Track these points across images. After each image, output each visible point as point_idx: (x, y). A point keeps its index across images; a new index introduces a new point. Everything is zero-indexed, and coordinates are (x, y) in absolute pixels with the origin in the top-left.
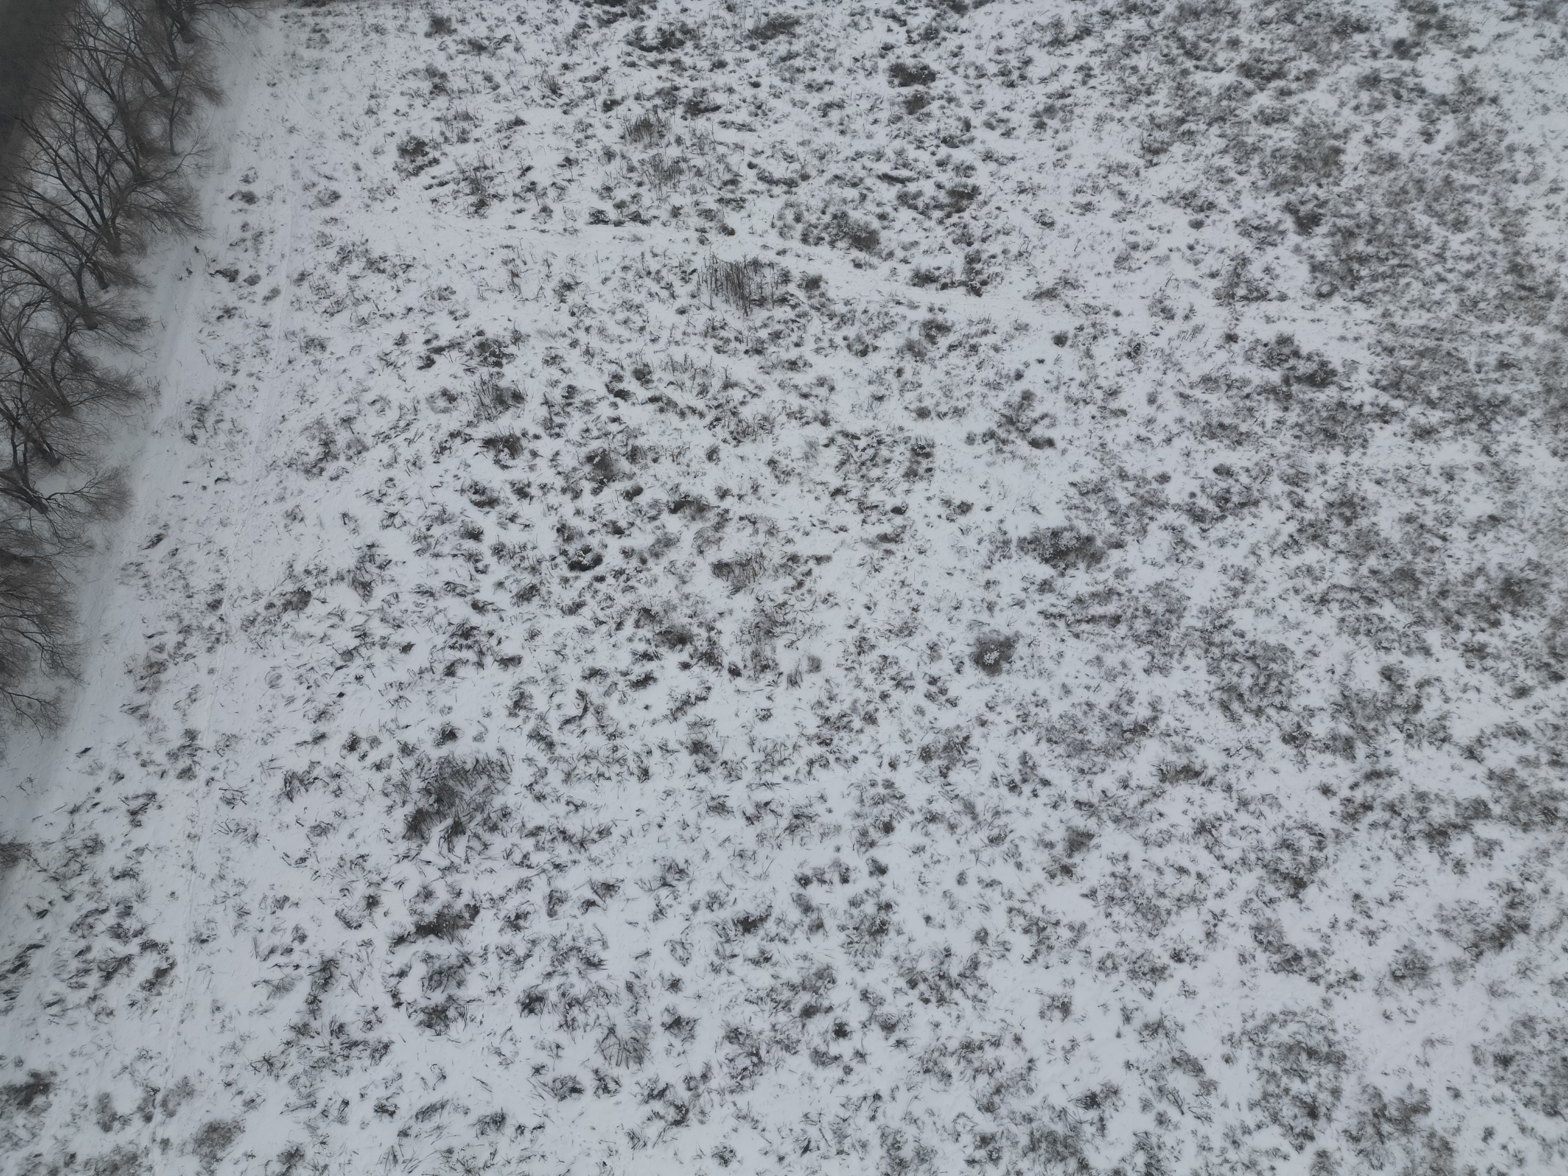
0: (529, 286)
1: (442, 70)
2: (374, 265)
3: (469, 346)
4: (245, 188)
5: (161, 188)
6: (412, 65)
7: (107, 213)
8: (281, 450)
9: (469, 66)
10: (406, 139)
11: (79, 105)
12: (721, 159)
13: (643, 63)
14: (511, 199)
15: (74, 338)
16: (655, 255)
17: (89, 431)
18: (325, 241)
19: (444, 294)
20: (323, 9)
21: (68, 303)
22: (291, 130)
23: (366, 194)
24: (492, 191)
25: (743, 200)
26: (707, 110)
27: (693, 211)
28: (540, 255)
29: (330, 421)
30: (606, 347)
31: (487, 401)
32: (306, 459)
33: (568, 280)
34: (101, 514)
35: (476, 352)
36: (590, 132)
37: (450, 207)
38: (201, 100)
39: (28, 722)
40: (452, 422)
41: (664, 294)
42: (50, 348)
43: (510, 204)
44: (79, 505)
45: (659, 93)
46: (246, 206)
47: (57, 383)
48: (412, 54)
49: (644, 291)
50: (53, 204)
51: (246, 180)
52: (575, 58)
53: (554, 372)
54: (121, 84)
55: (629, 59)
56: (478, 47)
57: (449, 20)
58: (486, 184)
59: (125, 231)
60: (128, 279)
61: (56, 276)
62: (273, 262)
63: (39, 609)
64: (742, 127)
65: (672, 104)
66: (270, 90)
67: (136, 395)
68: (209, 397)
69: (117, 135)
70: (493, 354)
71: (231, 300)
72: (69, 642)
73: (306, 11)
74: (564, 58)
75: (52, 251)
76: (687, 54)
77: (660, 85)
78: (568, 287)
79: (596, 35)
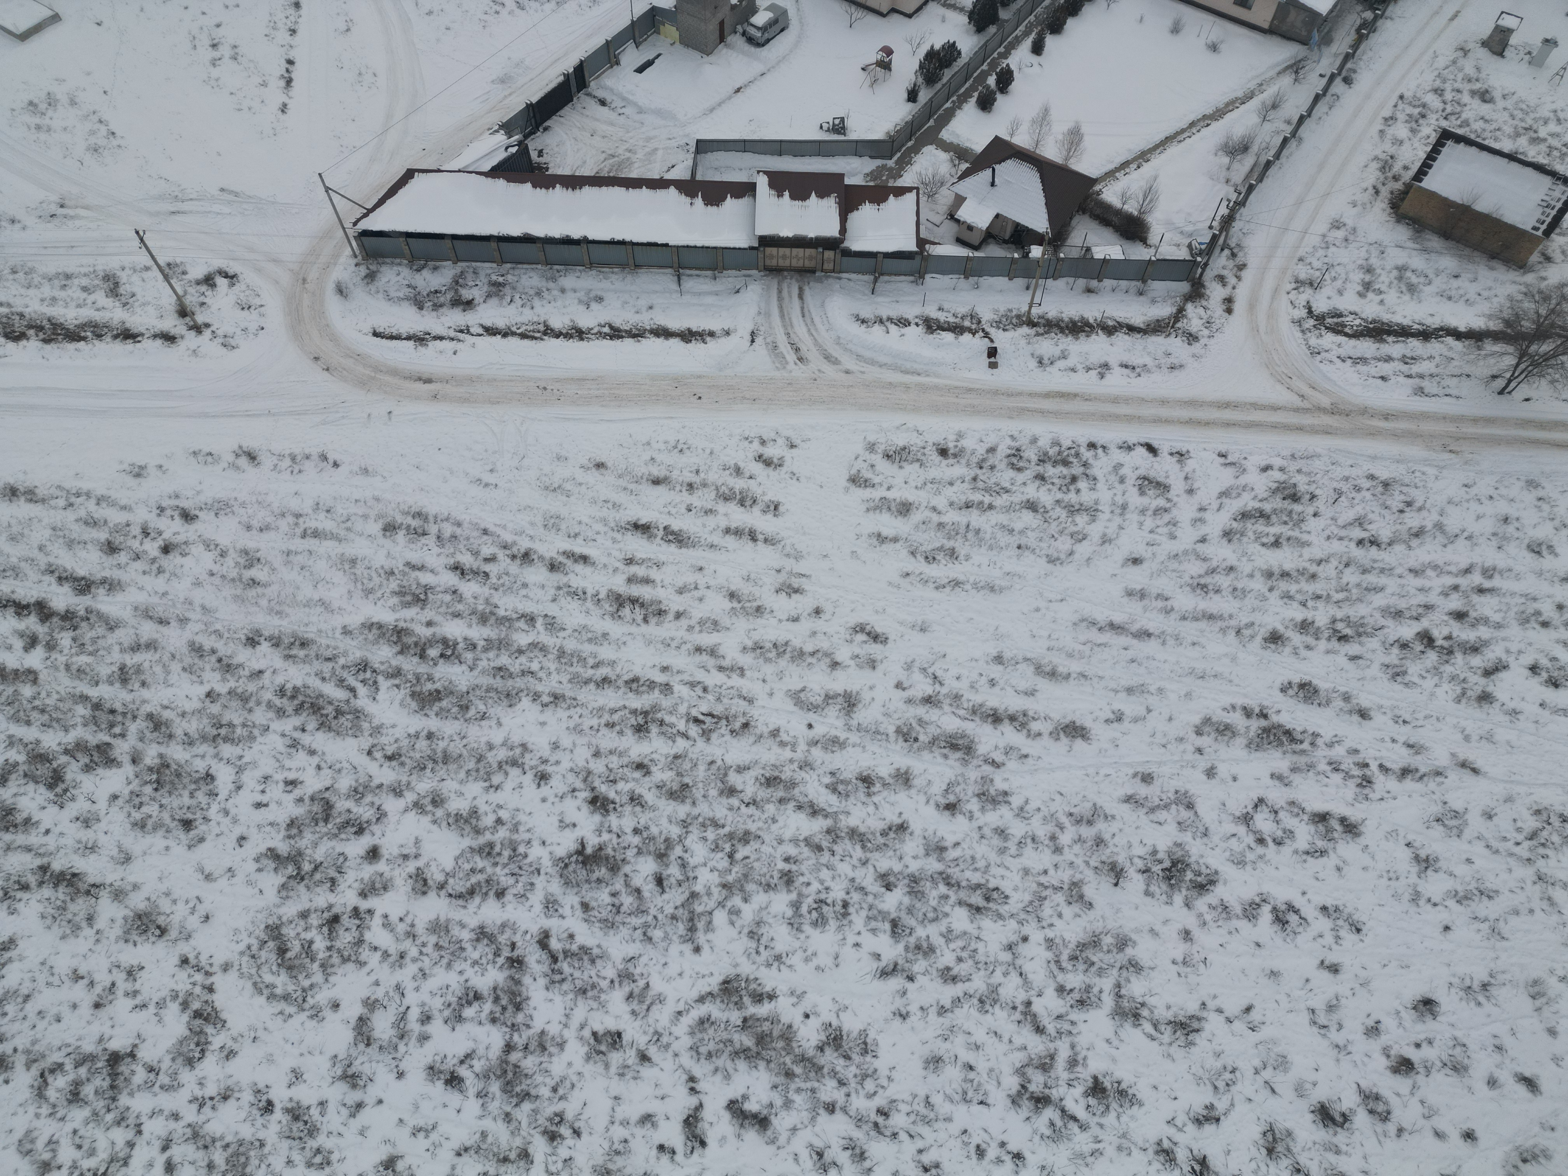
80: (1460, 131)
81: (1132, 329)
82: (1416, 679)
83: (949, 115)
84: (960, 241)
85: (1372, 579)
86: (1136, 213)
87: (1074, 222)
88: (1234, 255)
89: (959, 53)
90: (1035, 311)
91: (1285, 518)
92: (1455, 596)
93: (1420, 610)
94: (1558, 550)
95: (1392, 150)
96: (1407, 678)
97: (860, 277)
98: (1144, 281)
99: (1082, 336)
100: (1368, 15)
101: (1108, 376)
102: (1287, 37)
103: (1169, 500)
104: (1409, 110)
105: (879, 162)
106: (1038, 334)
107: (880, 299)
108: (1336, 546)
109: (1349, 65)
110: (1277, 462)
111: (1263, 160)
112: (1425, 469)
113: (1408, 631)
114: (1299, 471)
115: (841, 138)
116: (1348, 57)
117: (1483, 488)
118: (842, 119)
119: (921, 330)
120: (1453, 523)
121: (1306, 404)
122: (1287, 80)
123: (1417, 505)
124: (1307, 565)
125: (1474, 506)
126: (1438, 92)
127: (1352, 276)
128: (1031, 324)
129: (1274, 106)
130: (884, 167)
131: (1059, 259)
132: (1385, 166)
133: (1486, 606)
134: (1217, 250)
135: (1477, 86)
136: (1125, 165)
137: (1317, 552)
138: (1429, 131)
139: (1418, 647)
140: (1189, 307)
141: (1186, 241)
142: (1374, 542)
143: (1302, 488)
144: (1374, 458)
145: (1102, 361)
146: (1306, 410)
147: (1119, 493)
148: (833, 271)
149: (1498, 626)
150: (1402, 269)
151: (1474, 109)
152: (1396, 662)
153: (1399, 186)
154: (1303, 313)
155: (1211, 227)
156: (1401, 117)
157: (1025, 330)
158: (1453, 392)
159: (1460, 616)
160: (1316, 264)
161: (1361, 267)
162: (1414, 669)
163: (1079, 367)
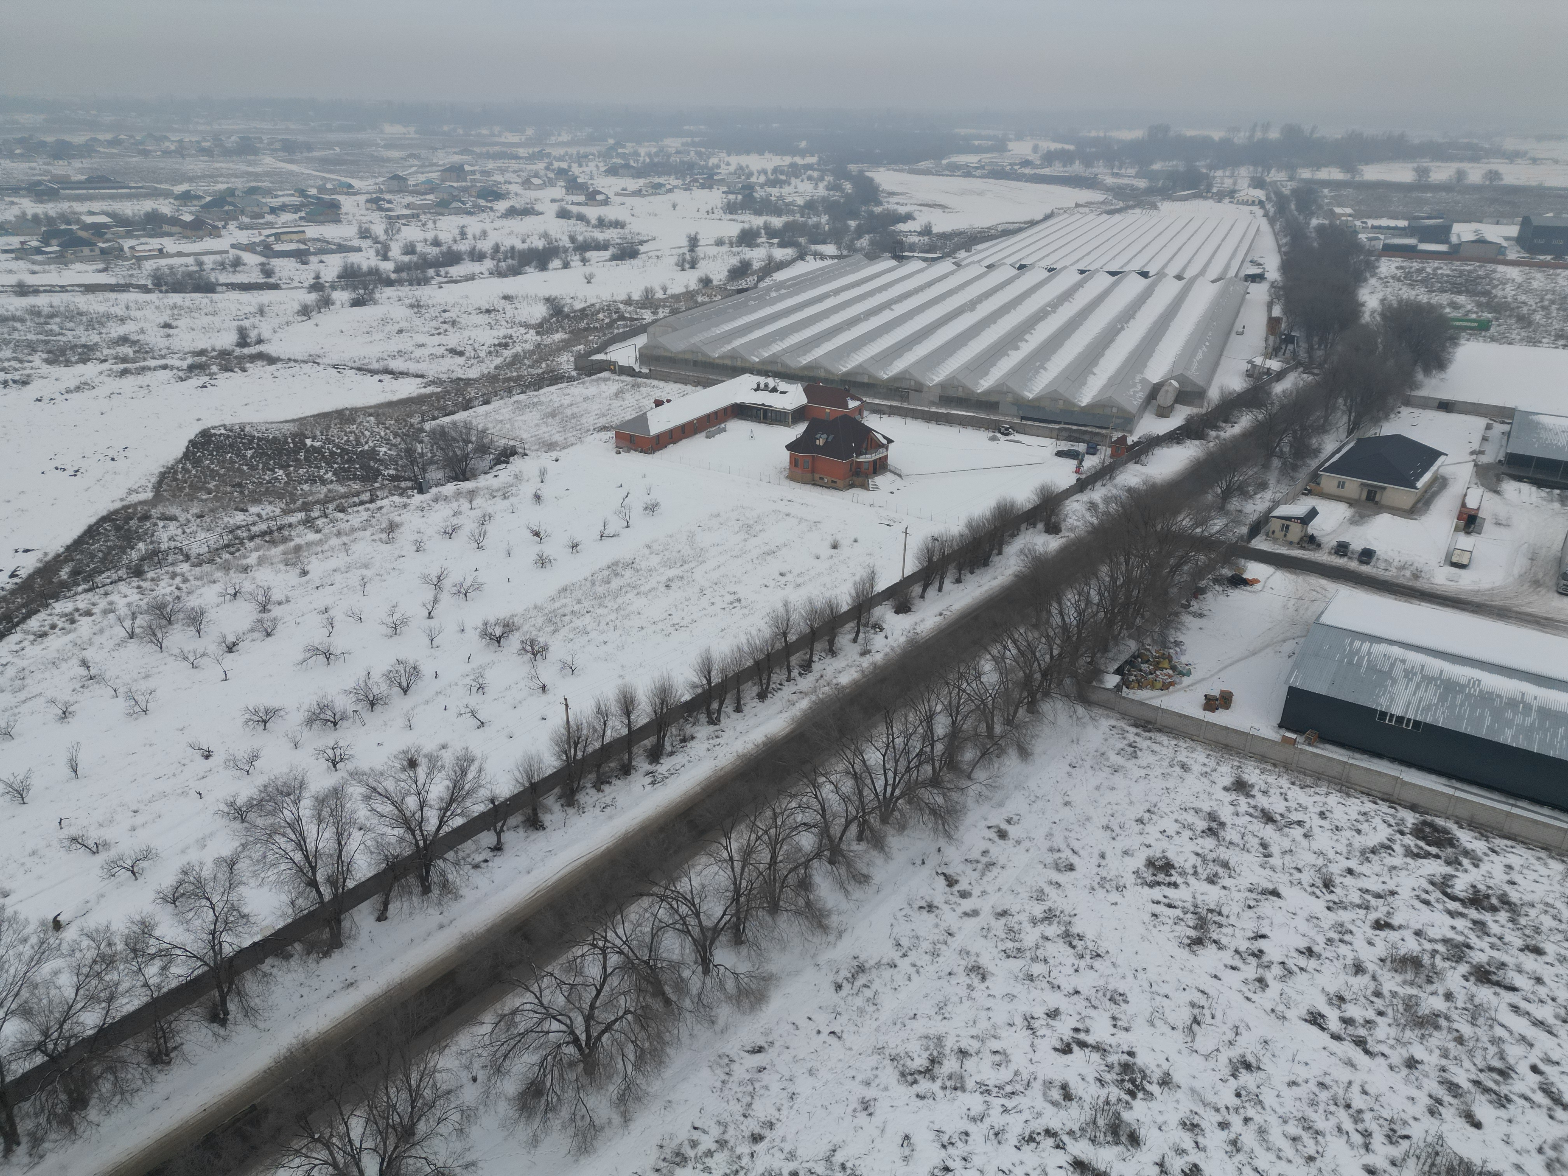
0: (1206, 1040)
1: (1223, 819)
2: (1070, 939)
3: (1113, 1058)
4: (1004, 826)
5: (944, 795)
6: (1198, 804)
7: (897, 792)
8: (895, 1042)
9: (1250, 828)
10: (1159, 855)
11: (929, 719)
12: (1496, 1041)
13: (1440, 906)
14: (1230, 952)
15: (815, 863)
16: (1365, 1092)
17: (776, 934)
18: (1040, 896)
19: (1117, 998)
20: (1147, 734)
21: (829, 837)
22: (1067, 804)
23: (1098, 879)
24: (1215, 936)
25: (1509, 1101)
26: (1498, 984)
27: (1434, 1074)
28: (1233, 1017)
29: (950, 1043)
30: (1259, 1151)
31: (1101, 1122)
32: (909, 1062)
33: (1251, 1059)
34: (739, 1002)
35: (1117, 1069)
36: (1347, 937)
37: (1166, 928)
38: (1013, 753)
39: (571, 1131)
40: (1055, 1119)
41: (1357, 1139)
42: (795, 861)
43: (1227, 957)
44: (730, 985)
45: (1445, 941)
46: (996, 839)
47: (782, 887)
48: (1203, 796)
49: (1333, 1121)
50: (868, 769)
51: (1009, 821)
52: (1365, 869)
53: (1186, 1140)
54: (965, 717)
55: (1424, 896)
56: (1268, 818)
57: (1252, 786)
58: (1213, 927)
59: (900, 811)
60: (878, 843)
61: (835, 816)
62: (989, 889)
63: (647, 1044)
64: (1539, 1023)
65: (1459, 959)
66: (1069, 769)
67: (824, 928)
68: (872, 962)
69: (939, 747)
70: (1133, 1081)
71: (938, 900)
72: (644, 1087)
73: (1133, 730)
74: (1353, 864)
75: (845, 799)
76: (1496, 923)
77: (1450, 934)
78: (1248, 1066)
79: (1398, 860)
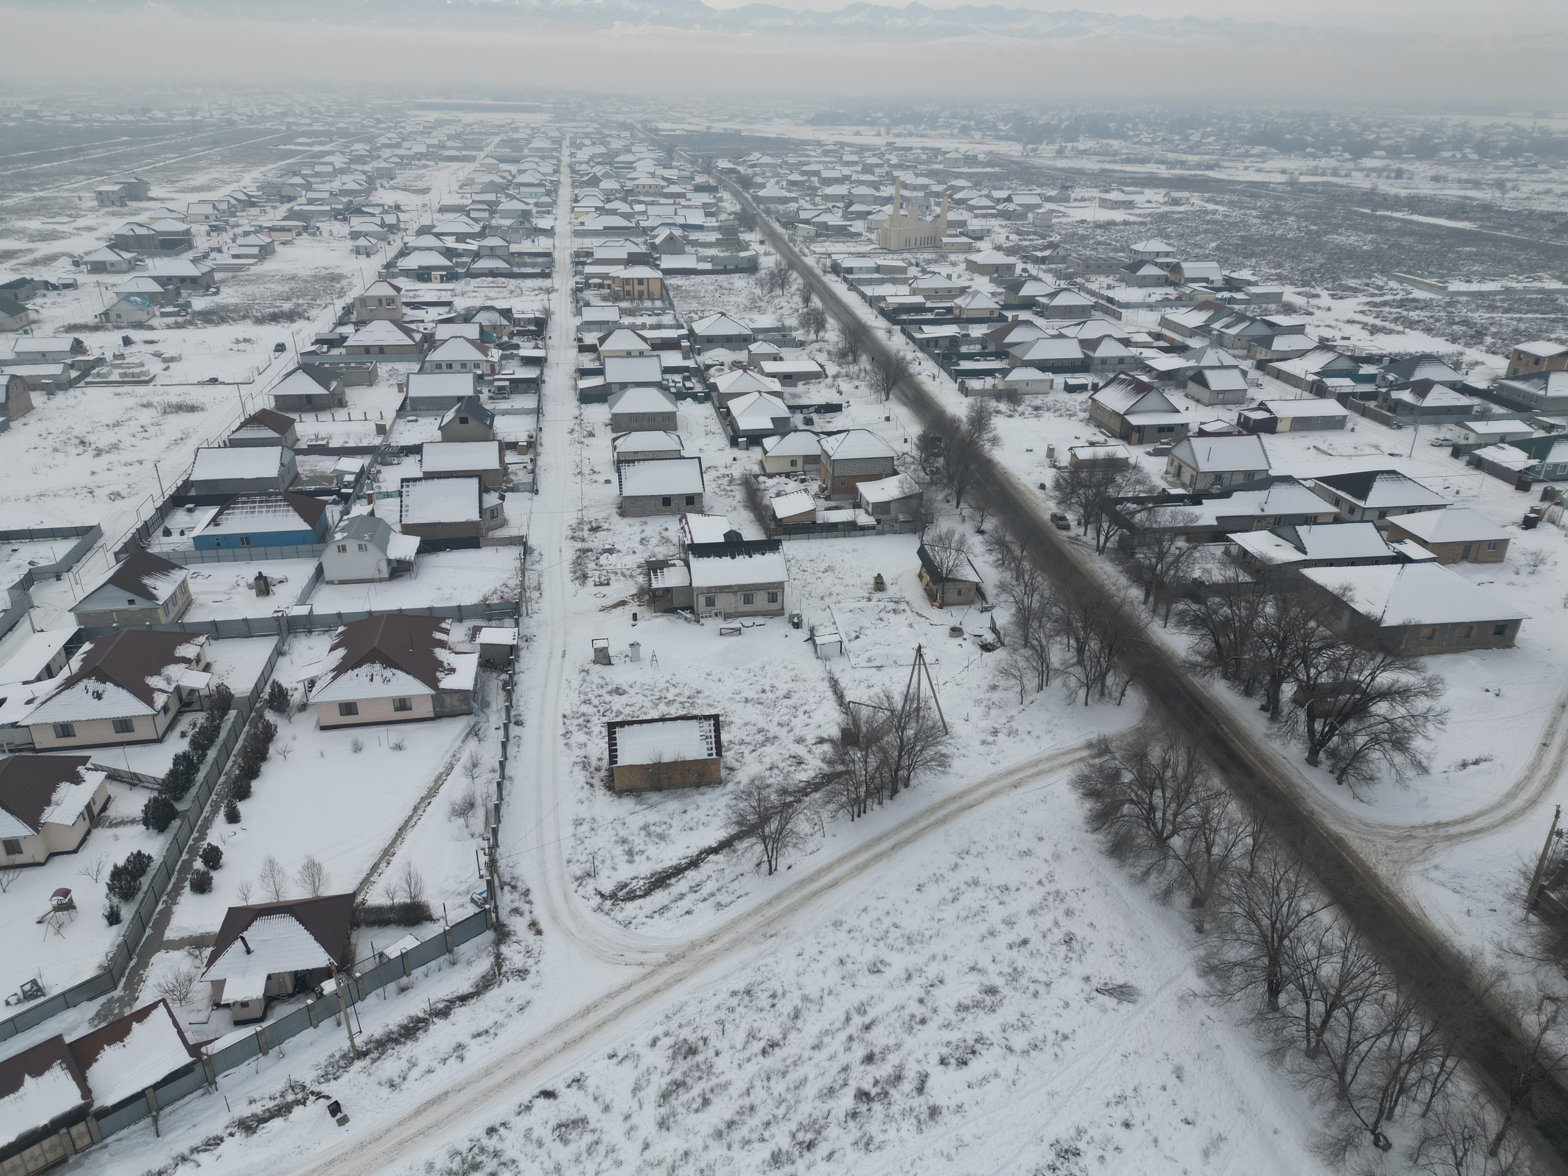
80: (619, 719)
81: (464, 999)
82: (882, 1137)
83: (166, 916)
84: (239, 1023)
85: (794, 1076)
86: (408, 901)
87: (353, 940)
88: (514, 887)
89: (150, 858)
90: (359, 1041)
91: (697, 1074)
92: (855, 1045)
93: (843, 1076)
94: (888, 960)
95: (582, 753)
96: (876, 1141)
97: (133, 1128)
98: (451, 951)
99: (420, 1034)
100: (505, 676)
101: (467, 1055)
102: (454, 714)
103: (593, 1131)
104: (576, 722)
105: (103, 999)
106: (374, 1061)
107: (170, 1137)
108: (751, 1069)
109: (513, 713)
110: (659, 1031)
111: (491, 806)
112: (764, 961)
113: (846, 1101)
114: (680, 1026)
115: (41, 1000)
116: (508, 709)
117: (811, 950)
118: (34, 982)
119: (239, 1137)
120: (813, 991)
121: (648, 969)
122: (473, 743)
123: (779, 992)
124: (741, 1102)
125: (814, 966)
126: (587, 702)
127: (614, 852)
128: (361, 1055)
129: (475, 765)
130: (110, 1001)
131: (356, 980)
132: (585, 765)
133: (879, 1038)
134: (498, 891)
135: (609, 688)
136: (375, 868)
137: (740, 1086)
138: (598, 728)
139: (863, 1108)
140: (504, 949)
141: (468, 898)
142: (773, 1045)
143: (692, 1039)
144: (725, 977)
145: (454, 1045)
146: (652, 973)
147: (545, 1158)
148: (93, 1143)
149: (898, 1046)
150: (645, 827)
151: (618, 703)
152: (859, 1134)
153: (603, 773)
154: (598, 899)
155: (481, 877)
156: (573, 729)
157: (358, 1064)
158: (742, 892)
159: (869, 1059)
160: (583, 858)
161: (616, 842)
162: (873, 1128)
163: (434, 1064)
